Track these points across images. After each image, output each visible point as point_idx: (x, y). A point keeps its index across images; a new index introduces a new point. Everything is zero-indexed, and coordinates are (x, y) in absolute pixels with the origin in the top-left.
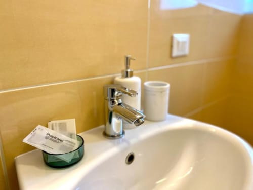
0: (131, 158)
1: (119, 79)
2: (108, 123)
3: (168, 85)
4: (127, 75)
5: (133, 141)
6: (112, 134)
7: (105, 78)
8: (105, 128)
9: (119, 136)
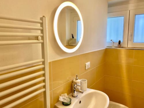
0: (80, 102)
1: (74, 80)
2: (73, 93)
3: (87, 81)
4: (76, 79)
5: (80, 97)
6: (74, 96)
7: (71, 81)
8: (73, 95)
9: (76, 97)
